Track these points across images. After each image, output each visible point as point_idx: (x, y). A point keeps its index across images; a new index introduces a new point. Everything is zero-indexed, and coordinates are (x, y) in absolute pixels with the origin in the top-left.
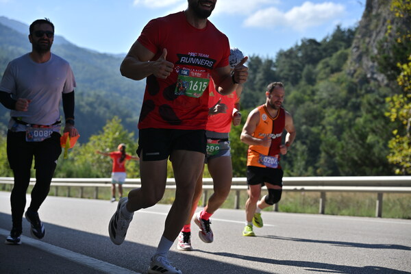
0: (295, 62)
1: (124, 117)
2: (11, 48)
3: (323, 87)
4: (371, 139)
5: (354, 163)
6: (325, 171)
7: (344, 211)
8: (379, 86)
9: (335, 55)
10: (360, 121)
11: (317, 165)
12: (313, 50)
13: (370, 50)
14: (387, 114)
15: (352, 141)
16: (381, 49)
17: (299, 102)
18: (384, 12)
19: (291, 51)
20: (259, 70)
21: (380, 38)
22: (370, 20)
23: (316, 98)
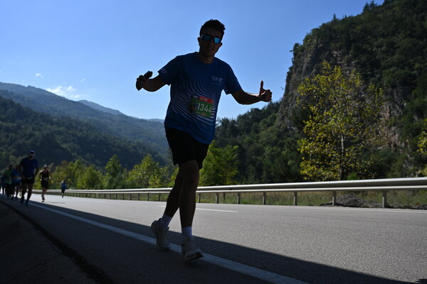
0: (248, 121)
1: (154, 154)
2: (89, 117)
3: (265, 134)
4: (289, 163)
5: (282, 176)
6: (266, 180)
7: (276, 203)
8: (294, 133)
9: (269, 117)
10: (284, 153)
11: (261, 177)
12: (257, 115)
13: (288, 114)
14: (298, 150)
15: (280, 164)
16: (294, 113)
17: (250, 143)
18: (296, 92)
19: (245, 115)
20: (228, 126)
21: (294, 107)
22: (288, 97)
23: (260, 141)
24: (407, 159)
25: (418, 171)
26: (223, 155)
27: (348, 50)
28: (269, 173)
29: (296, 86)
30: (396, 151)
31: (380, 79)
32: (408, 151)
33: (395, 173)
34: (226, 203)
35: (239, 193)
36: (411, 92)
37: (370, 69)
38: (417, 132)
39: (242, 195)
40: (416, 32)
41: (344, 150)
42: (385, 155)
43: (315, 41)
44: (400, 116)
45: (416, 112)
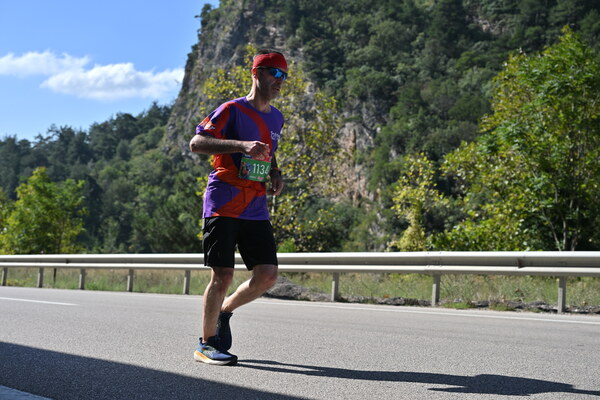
0: (109, 136)
3: (139, 162)
4: (182, 217)
5: (166, 240)
6: (138, 247)
7: (152, 289)
8: (194, 165)
9: (151, 132)
10: (173, 198)
11: (129, 241)
12: (128, 125)
13: (186, 128)
14: (198, 193)
15: (164, 219)
17: (112, 176)
18: (200, 92)
19: (105, 125)
20: (71, 143)
21: (194, 118)
22: (186, 100)
23: (130, 173)
24: (376, 221)
25: (390, 241)
26: (58, 198)
27: (295, 27)
28: (144, 233)
29: (201, 80)
30: (359, 206)
31: (342, 83)
32: (378, 207)
33: (356, 243)
34: (58, 288)
35: (83, 270)
36: (388, 110)
37: (328, 64)
38: (393, 177)
39: (90, 274)
40: (401, 11)
41: (276, 201)
42: (342, 212)
43: (240, 4)
44: (370, 149)
45: (394, 143)
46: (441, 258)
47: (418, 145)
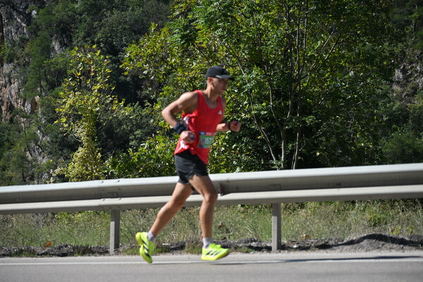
24: (36, 140)
30: (11, 121)
32: (38, 121)
44: (23, 40)
45: (57, 32)
46: (119, 188)
47: (89, 34)
